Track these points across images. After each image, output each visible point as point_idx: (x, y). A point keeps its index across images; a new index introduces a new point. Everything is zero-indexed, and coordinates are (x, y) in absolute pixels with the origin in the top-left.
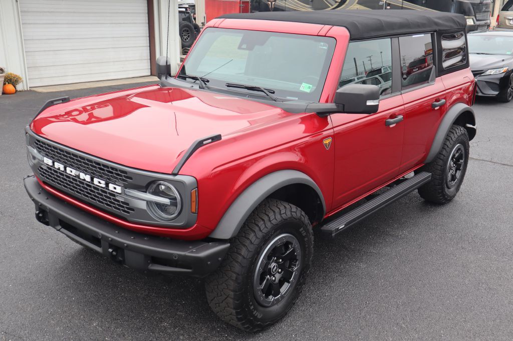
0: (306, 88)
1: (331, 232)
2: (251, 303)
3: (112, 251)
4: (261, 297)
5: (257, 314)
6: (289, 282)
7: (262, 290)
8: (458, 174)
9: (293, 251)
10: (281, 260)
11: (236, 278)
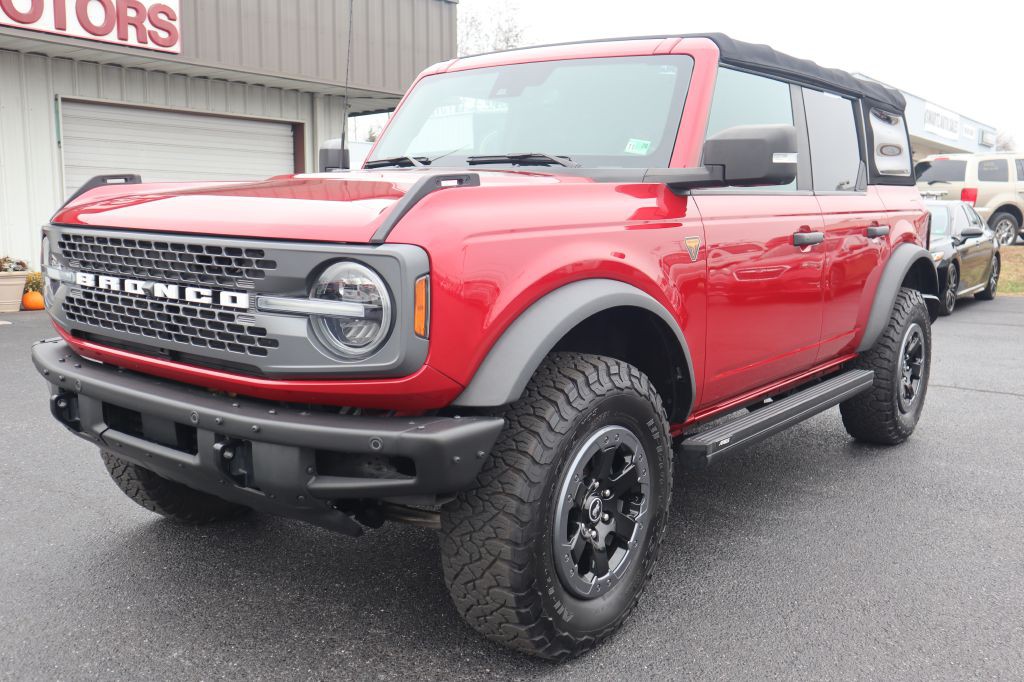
0: (637, 147)
1: (702, 451)
2: (549, 580)
3: (223, 450)
4: (570, 569)
5: (562, 609)
6: (625, 547)
7: (573, 552)
8: (916, 386)
9: (634, 473)
10: (608, 492)
11: (518, 510)
